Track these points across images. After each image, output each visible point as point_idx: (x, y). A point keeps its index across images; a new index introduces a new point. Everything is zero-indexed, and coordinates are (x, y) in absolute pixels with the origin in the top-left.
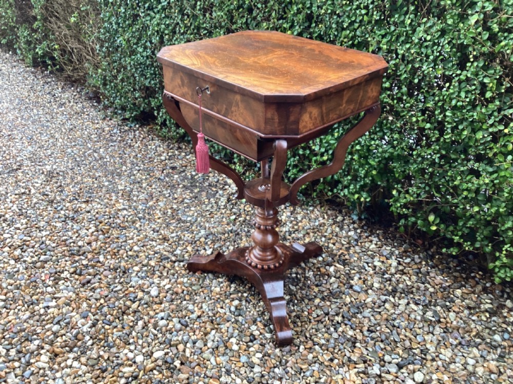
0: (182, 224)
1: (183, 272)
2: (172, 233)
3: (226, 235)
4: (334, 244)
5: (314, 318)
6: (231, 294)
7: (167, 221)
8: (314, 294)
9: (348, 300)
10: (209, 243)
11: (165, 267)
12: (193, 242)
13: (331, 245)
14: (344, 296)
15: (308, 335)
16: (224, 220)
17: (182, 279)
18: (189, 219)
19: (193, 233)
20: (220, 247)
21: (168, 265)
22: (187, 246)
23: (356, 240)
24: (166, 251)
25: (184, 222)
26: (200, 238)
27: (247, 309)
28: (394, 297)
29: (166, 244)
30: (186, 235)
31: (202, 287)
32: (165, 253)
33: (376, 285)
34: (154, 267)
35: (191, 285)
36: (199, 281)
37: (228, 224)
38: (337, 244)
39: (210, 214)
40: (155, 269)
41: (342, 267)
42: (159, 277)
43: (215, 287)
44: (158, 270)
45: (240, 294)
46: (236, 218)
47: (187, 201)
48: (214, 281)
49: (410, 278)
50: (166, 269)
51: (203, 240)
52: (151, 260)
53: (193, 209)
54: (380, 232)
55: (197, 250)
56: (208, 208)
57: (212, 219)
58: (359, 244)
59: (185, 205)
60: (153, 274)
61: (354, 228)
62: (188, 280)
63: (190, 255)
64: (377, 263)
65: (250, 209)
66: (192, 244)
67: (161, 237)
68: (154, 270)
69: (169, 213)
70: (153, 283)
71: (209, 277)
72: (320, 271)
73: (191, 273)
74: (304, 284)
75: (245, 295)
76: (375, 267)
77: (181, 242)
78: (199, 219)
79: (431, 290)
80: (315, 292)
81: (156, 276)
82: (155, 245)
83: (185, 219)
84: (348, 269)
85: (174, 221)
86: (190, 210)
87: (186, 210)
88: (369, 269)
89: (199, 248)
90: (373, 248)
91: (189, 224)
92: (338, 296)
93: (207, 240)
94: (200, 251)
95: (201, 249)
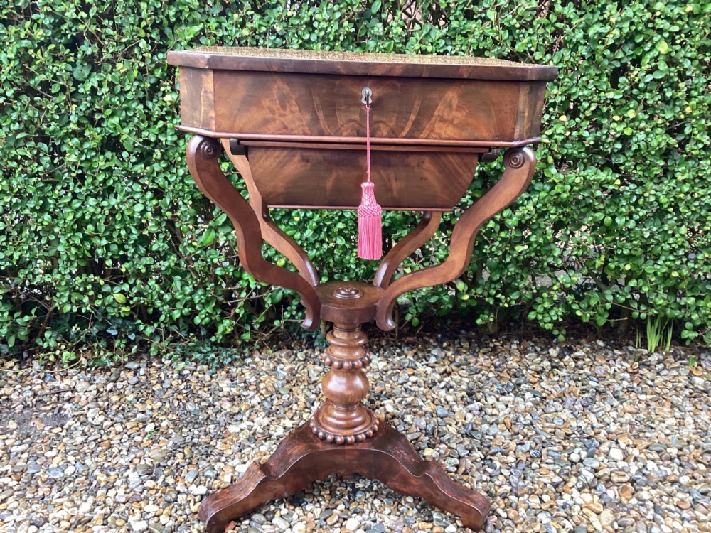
0: (71, 485)
2: (77, 506)
3: (179, 456)
5: (456, 472)
6: (326, 519)
9: (453, 429)
10: (170, 481)
16: (138, 439)
20: (198, 475)
22: (141, 508)
25: (66, 480)
26: (142, 484)
27: (375, 521)
30: (111, 494)
37: (157, 441)
39: (98, 445)
46: (156, 427)
48: (275, 521)
49: (460, 375)
53: (49, 454)
56: (79, 440)
57: (115, 450)
59: (25, 456)
64: (413, 379)
65: (159, 404)
66: (142, 500)
67: (65, 524)
69: (12, 484)
71: (258, 522)
75: (342, 507)
79: (492, 375)
83: (62, 474)
84: (400, 399)
85: (46, 489)
86: (47, 458)
87: (38, 461)
88: (415, 388)
89: (169, 498)
90: (385, 366)
91: (84, 477)
92: (439, 432)
93: (160, 480)
94: (175, 499)
95: (174, 495)
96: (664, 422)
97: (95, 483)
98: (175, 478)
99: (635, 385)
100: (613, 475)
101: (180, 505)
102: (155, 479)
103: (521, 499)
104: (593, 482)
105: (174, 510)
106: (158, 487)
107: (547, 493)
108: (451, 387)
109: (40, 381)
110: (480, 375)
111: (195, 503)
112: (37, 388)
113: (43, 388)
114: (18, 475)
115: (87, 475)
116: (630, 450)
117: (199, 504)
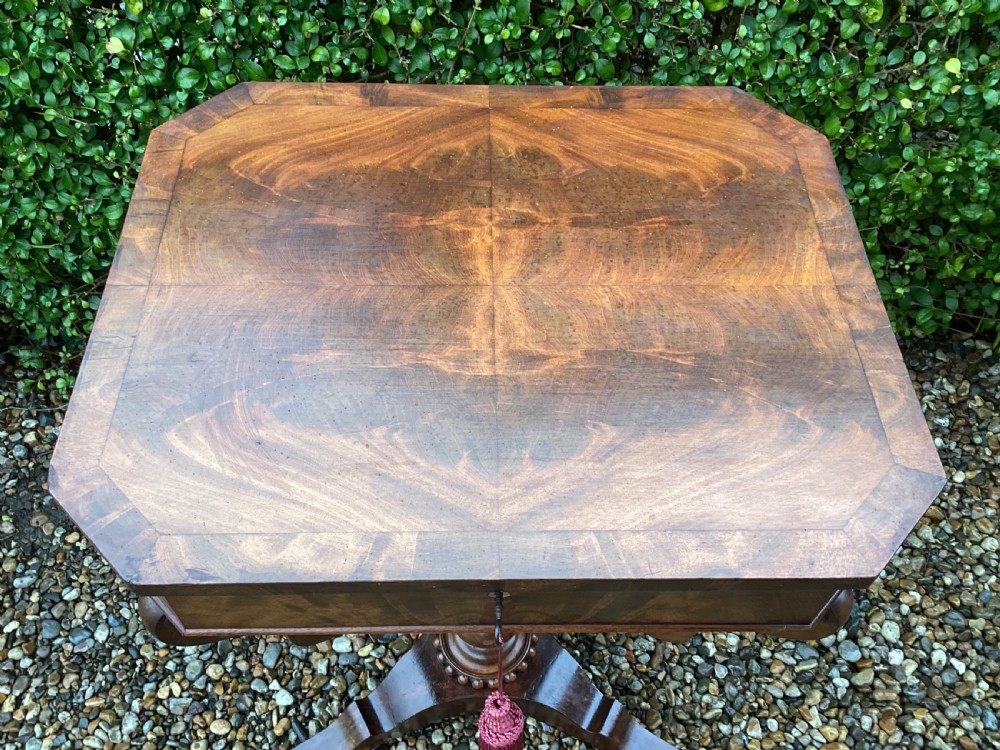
0: (106, 668)
2: (119, 721)
5: (649, 664)
7: (52, 692)
10: (243, 666)
12: (203, 701)
15: (683, 716)
18: (101, 635)
19: (166, 673)
20: (281, 656)
22: (206, 727)
25: (101, 656)
26: (204, 672)
30: (163, 694)
47: (27, 581)
51: (213, 671)
53: (70, 595)
59: (35, 597)
66: (206, 708)
69: (26, 663)
77: (179, 728)
78: (126, 613)
83: (90, 643)
85: (73, 677)
86: (66, 603)
87: (56, 613)
89: (242, 706)
91: (122, 651)
93: (229, 663)
94: (252, 708)
95: (249, 702)
96: (979, 543)
97: (139, 662)
98: (248, 659)
99: (953, 446)
100: (878, 683)
101: (259, 721)
102: (220, 661)
103: (737, 730)
104: (844, 697)
105: (251, 735)
106: (226, 679)
107: (774, 718)
109: (33, 424)
111: (279, 718)
112: (31, 438)
113: (39, 438)
114: (30, 642)
115: (126, 646)
116: (914, 620)
117: (284, 721)
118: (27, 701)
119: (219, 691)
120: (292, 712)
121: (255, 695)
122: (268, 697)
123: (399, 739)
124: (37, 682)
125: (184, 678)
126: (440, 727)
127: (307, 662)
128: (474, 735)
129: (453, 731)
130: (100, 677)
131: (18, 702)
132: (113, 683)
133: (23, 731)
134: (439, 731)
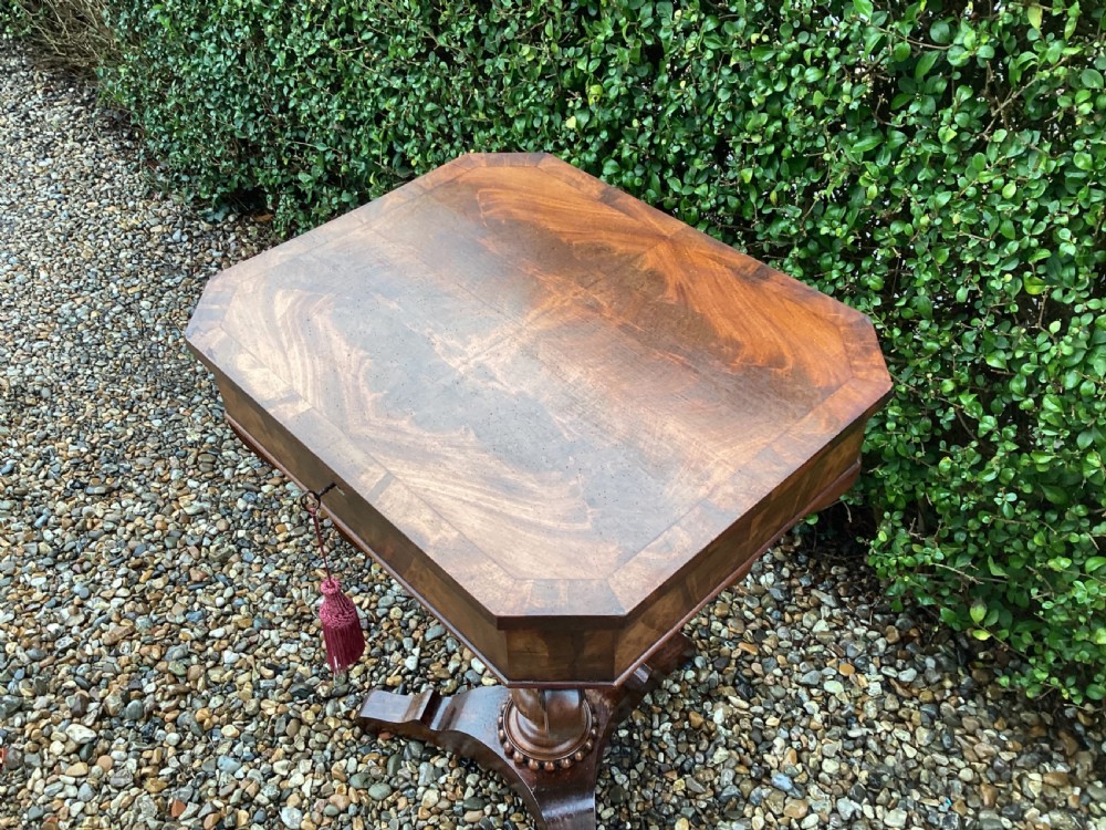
0: (346, 559)
1: (348, 736)
4: (724, 619)
6: (465, 811)
7: (308, 548)
8: (675, 800)
9: (758, 820)
10: (413, 624)
11: (301, 722)
13: (716, 625)
14: (748, 811)
17: (344, 762)
19: (372, 590)
20: (439, 638)
21: (309, 716)
23: (779, 606)
24: (303, 662)
26: (390, 608)
28: (873, 803)
29: (304, 636)
31: (394, 789)
32: (301, 669)
33: (830, 766)
34: (274, 721)
35: (369, 780)
36: (385, 765)
38: (730, 622)
40: (277, 731)
41: (746, 705)
42: (288, 755)
43: (428, 787)
44: (285, 734)
45: (488, 810)
48: (423, 767)
49: (913, 735)
50: (304, 730)
51: (395, 613)
52: (266, 697)
54: (842, 570)
55: (383, 652)
58: (788, 618)
60: (272, 745)
61: (775, 562)
62: (359, 763)
63: (365, 671)
64: (833, 687)
67: (290, 610)
68: (272, 734)
70: (273, 774)
71: (410, 751)
72: (688, 719)
73: (365, 739)
74: (650, 763)
75: (502, 808)
76: (827, 696)
79: (966, 774)
80: (674, 794)
81: (280, 752)
82: (277, 641)
84: (760, 709)
88: (812, 706)
89: (387, 647)
90: (823, 632)
92: (735, 809)
93: (407, 615)
94: (391, 654)
95: (393, 647)
97: (365, 571)
98: (419, 623)
101: (387, 665)
102: (404, 609)
106: (396, 623)
108: (865, 747)
110: (943, 760)
111: (399, 673)
117: (400, 678)
118: (292, 543)
119: (385, 626)
120: (409, 677)
121: (400, 647)
122: (405, 655)
123: (448, 755)
124: (308, 536)
125: (376, 602)
126: (480, 775)
127: (449, 655)
128: (496, 803)
129: (486, 787)
130: (338, 562)
131: (289, 539)
132: (341, 571)
133: (273, 557)
134: (477, 777)
